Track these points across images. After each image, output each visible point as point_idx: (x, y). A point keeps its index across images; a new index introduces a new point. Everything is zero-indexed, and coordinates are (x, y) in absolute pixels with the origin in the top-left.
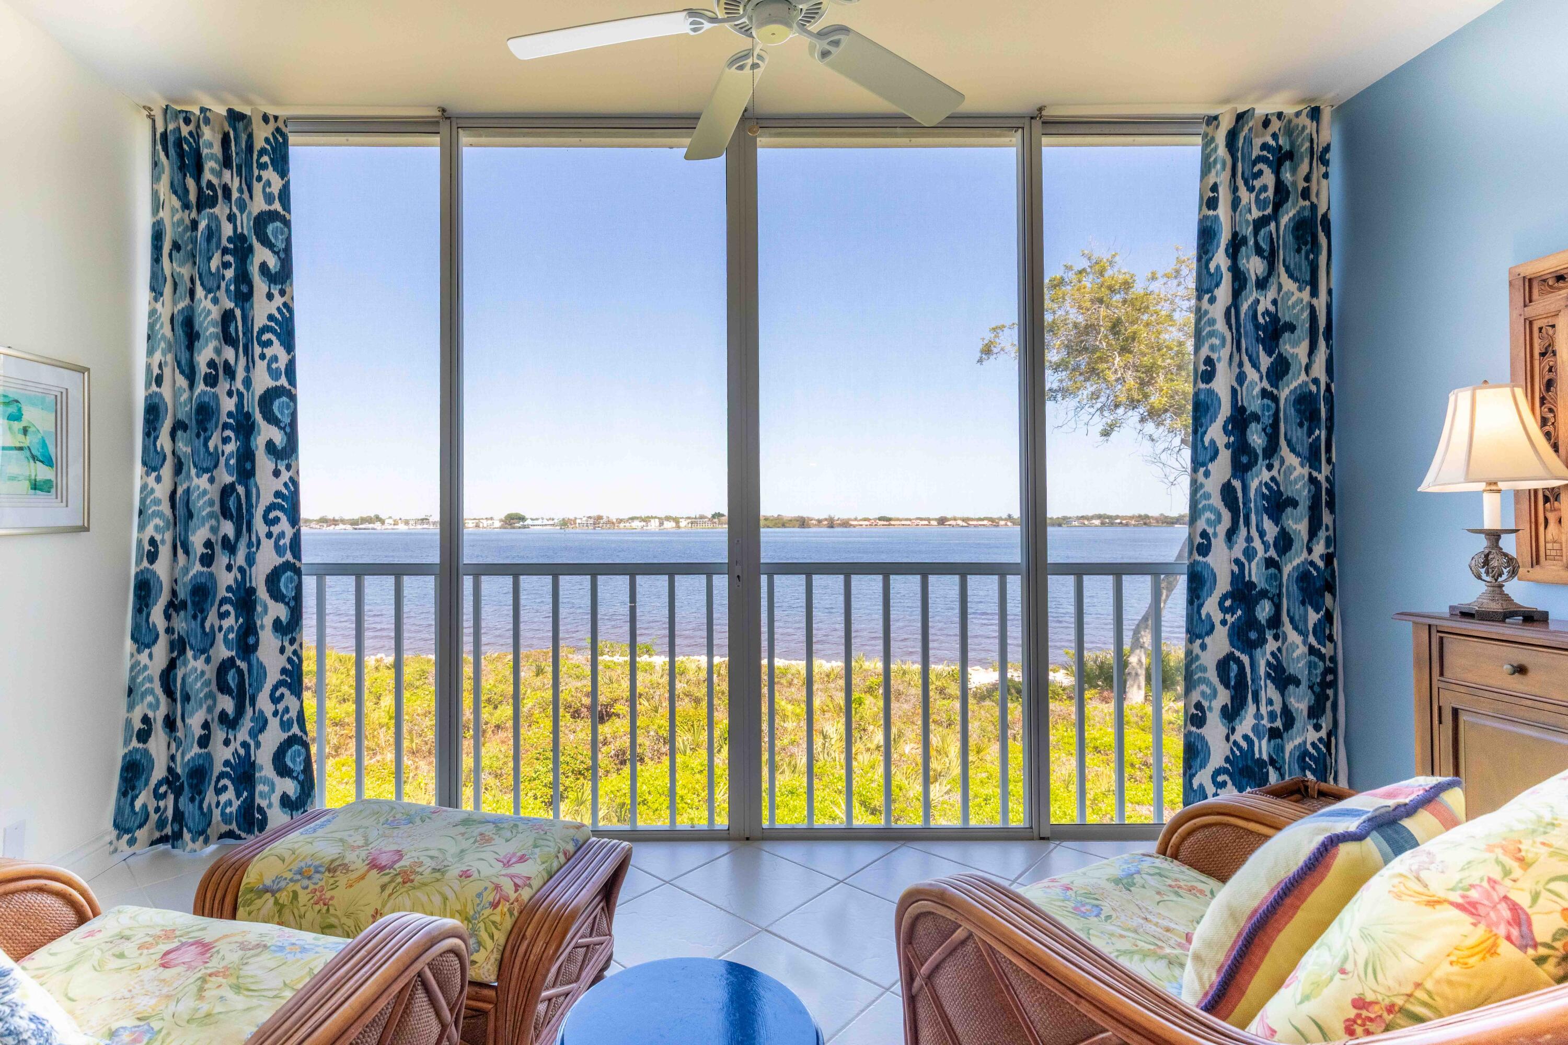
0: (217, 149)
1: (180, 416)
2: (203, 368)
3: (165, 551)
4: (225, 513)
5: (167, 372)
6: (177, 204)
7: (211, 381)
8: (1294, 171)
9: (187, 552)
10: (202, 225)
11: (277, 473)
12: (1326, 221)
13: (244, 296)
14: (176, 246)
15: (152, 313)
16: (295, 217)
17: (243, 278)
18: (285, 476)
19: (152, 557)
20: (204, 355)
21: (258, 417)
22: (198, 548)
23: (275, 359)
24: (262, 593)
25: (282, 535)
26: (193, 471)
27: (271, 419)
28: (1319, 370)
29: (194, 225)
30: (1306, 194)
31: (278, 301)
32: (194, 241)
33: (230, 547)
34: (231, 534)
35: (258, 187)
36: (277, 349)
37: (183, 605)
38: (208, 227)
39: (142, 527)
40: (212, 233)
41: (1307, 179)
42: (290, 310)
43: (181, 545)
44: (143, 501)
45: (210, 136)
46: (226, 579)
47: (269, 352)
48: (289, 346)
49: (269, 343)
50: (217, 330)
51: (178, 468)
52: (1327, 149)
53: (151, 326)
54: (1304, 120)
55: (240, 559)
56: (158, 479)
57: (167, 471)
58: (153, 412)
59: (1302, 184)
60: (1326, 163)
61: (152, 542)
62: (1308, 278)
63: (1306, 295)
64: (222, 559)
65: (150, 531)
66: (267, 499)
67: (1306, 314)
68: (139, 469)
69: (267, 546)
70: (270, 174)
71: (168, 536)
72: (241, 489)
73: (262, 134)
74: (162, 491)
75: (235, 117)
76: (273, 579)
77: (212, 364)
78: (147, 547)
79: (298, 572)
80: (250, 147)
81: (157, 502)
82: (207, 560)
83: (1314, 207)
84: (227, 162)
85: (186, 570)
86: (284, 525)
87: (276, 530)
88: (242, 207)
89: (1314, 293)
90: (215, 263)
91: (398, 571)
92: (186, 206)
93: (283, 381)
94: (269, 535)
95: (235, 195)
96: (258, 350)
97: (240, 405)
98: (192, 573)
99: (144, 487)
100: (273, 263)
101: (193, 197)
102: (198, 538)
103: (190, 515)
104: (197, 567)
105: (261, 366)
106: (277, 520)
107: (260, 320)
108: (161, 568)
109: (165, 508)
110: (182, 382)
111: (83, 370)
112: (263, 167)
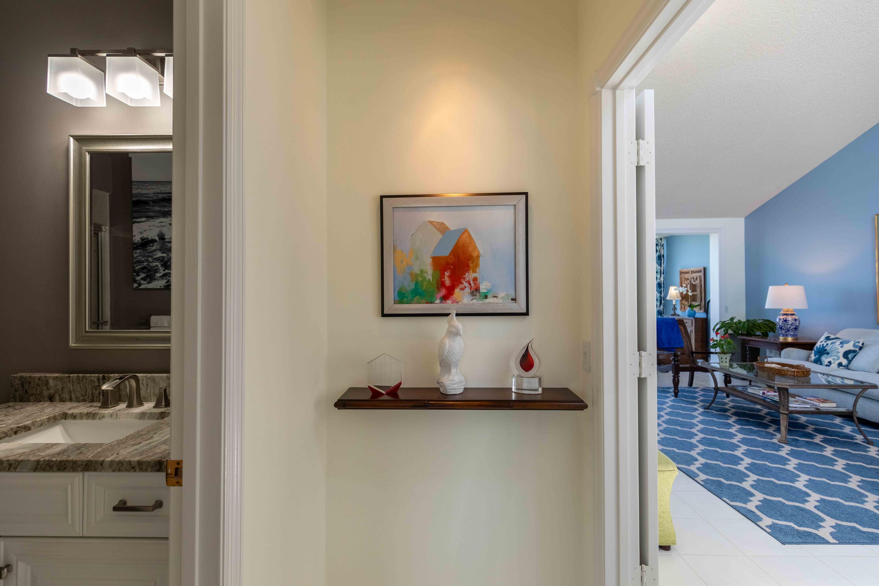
8: (658, 247)
12: (663, 256)
28: (662, 279)
30: (660, 252)
41: (660, 249)
52: (663, 244)
54: (659, 240)
59: (659, 250)
60: (663, 247)
62: (660, 265)
63: (660, 267)
67: (659, 271)
83: (661, 254)
89: (661, 267)
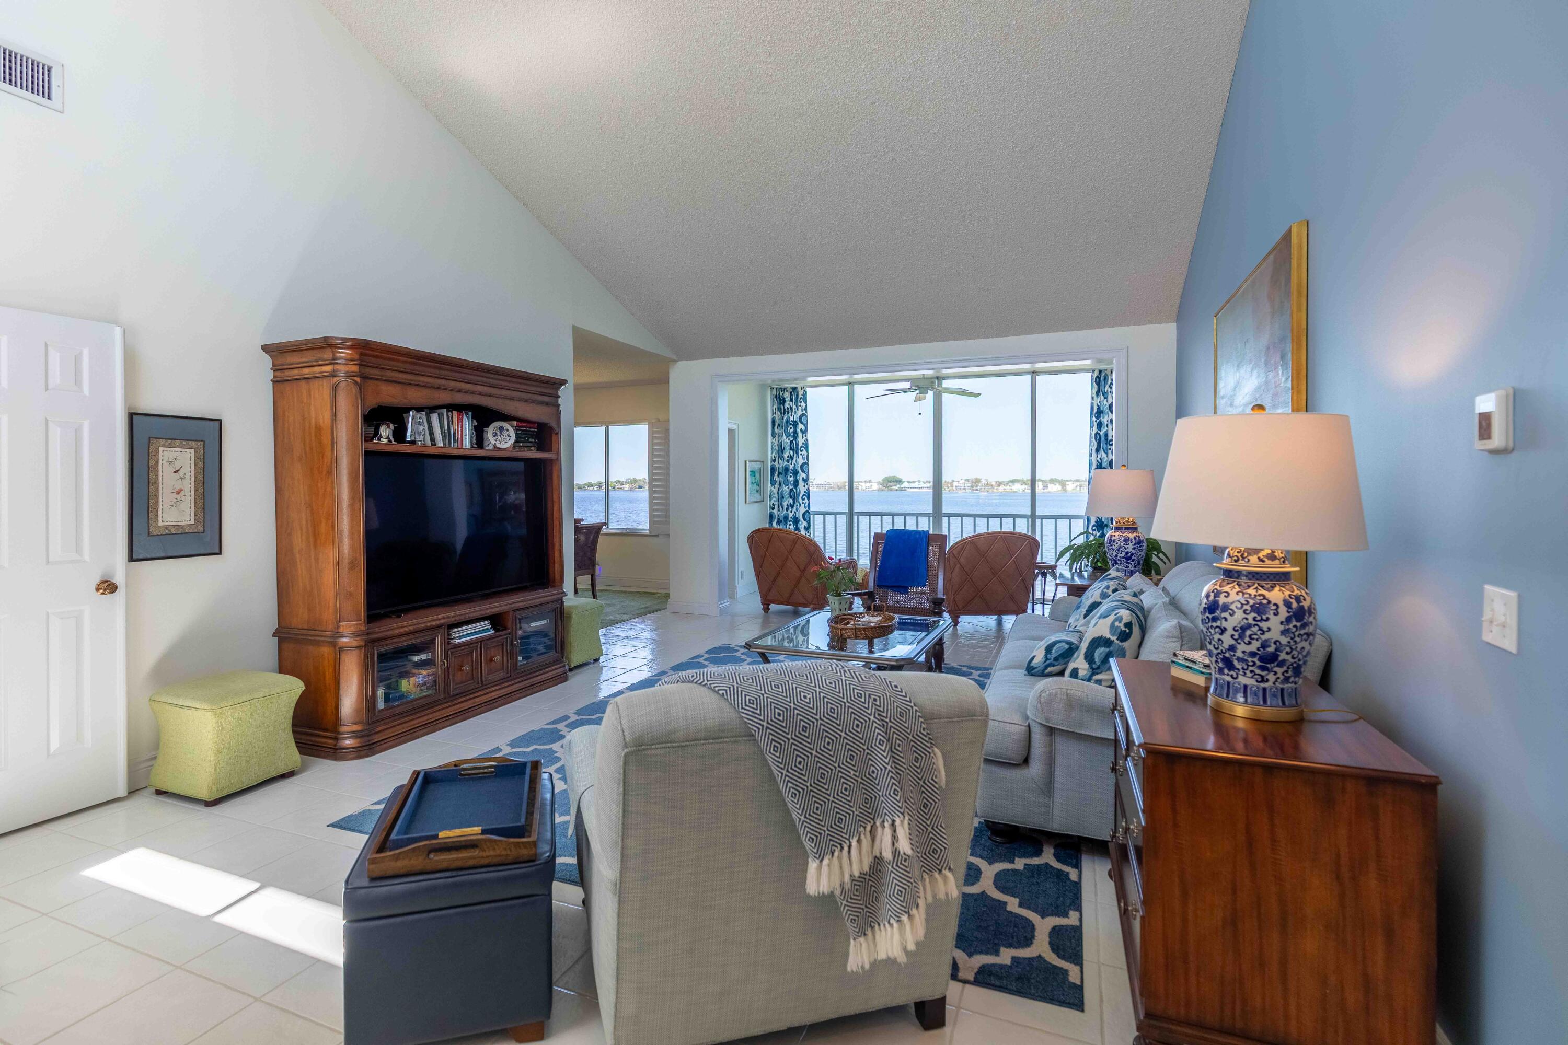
0: (789, 398)
1: (780, 471)
2: (786, 458)
3: (776, 507)
4: (791, 497)
5: (777, 459)
6: (779, 413)
7: (788, 461)
9: (782, 507)
10: (785, 419)
11: (804, 486)
13: (796, 437)
14: (779, 425)
15: (772, 443)
16: (808, 415)
17: (796, 432)
18: (806, 486)
19: (773, 508)
20: (786, 455)
21: (800, 471)
22: (785, 507)
23: (804, 455)
24: (801, 519)
25: (806, 503)
26: (784, 486)
27: (803, 471)
29: (783, 418)
31: (805, 438)
32: (783, 422)
33: (792, 506)
34: (792, 503)
35: (800, 408)
36: (804, 452)
37: (781, 521)
38: (787, 419)
39: (770, 500)
40: (787, 421)
42: (807, 440)
43: (780, 505)
44: (770, 493)
45: (787, 395)
46: (791, 515)
47: (802, 453)
48: (807, 451)
49: (803, 450)
50: (789, 447)
51: (780, 484)
53: (772, 446)
55: (795, 510)
56: (774, 488)
57: (776, 486)
58: (773, 469)
61: (773, 504)
64: (790, 509)
65: (772, 502)
66: (802, 493)
68: (769, 485)
69: (802, 506)
70: (803, 404)
71: (777, 503)
72: (795, 490)
73: (801, 393)
74: (775, 491)
75: (794, 389)
76: (804, 515)
77: (788, 457)
78: (772, 506)
79: (809, 513)
80: (797, 395)
81: (774, 494)
82: (787, 509)
84: (791, 400)
85: (782, 512)
86: (806, 501)
87: (804, 502)
88: (795, 413)
90: (789, 429)
91: (835, 514)
92: (781, 413)
93: (806, 461)
94: (803, 503)
95: (794, 410)
96: (800, 453)
97: (794, 467)
98: (784, 513)
99: (771, 490)
100: (803, 429)
101: (783, 411)
102: (785, 504)
103: (783, 497)
104: (785, 511)
105: (801, 457)
106: (805, 499)
107: (800, 445)
108: (775, 511)
109: (776, 495)
110: (780, 461)
111: (763, 462)
112: (801, 402)
